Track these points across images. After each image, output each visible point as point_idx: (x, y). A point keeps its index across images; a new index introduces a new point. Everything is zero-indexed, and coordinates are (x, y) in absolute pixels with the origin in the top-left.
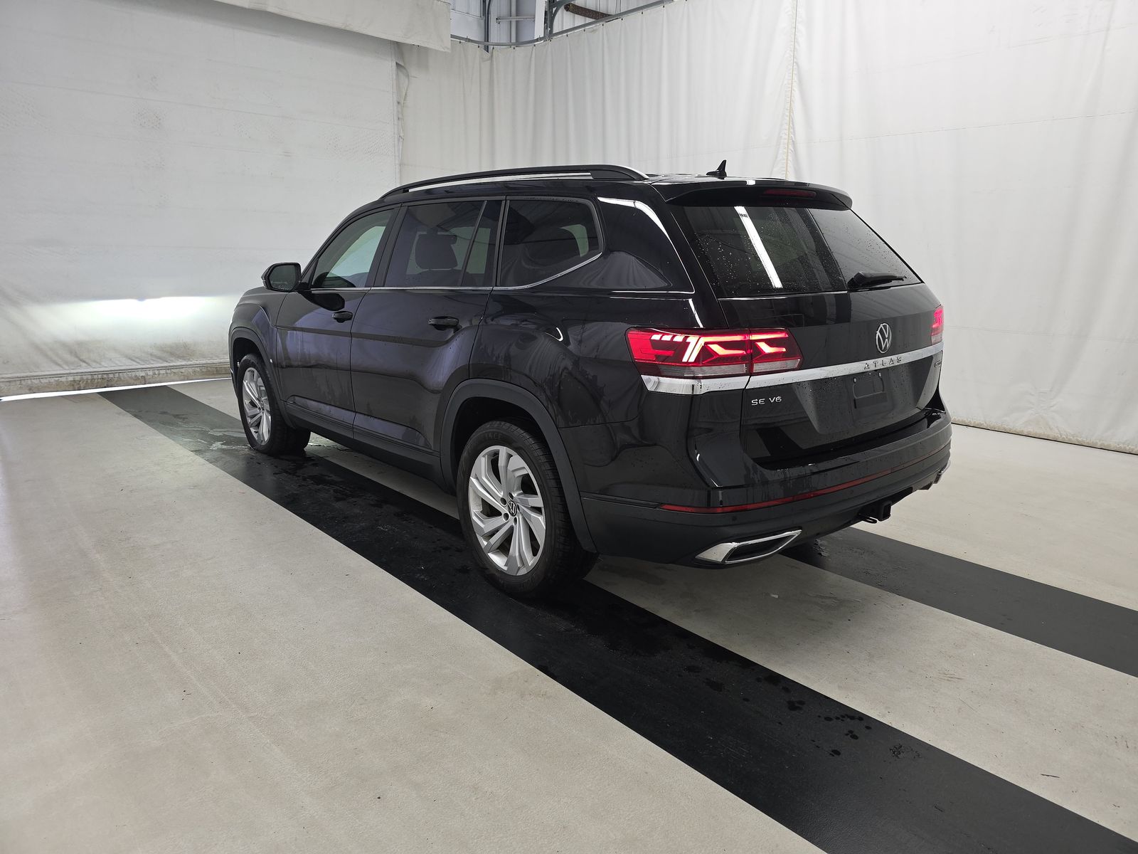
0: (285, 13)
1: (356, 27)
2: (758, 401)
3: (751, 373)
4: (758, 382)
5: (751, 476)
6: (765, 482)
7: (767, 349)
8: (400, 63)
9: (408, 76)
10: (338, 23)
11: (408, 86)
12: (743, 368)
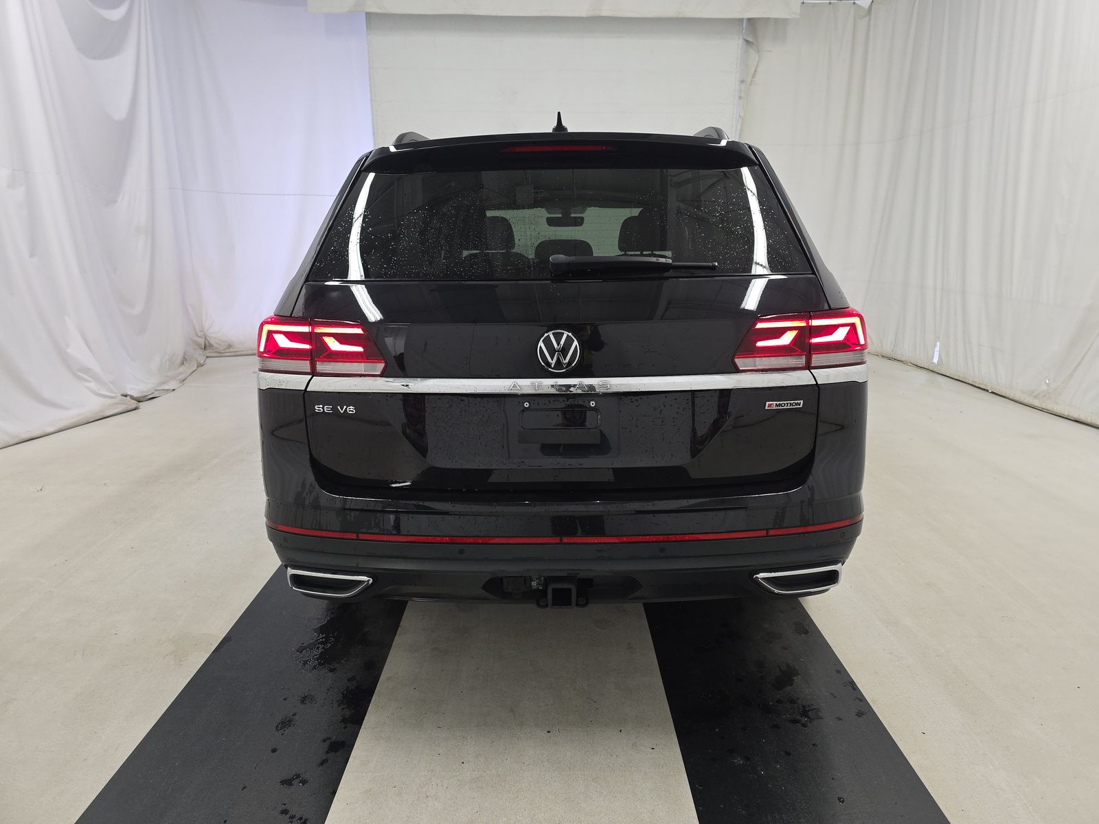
0: (619, 14)
1: (689, 12)
2: (323, 408)
3: (314, 373)
4: (320, 384)
5: (304, 494)
6: (316, 506)
7: (334, 345)
8: (750, 40)
9: (758, 51)
10: (670, 12)
11: (758, 62)
12: (305, 365)
